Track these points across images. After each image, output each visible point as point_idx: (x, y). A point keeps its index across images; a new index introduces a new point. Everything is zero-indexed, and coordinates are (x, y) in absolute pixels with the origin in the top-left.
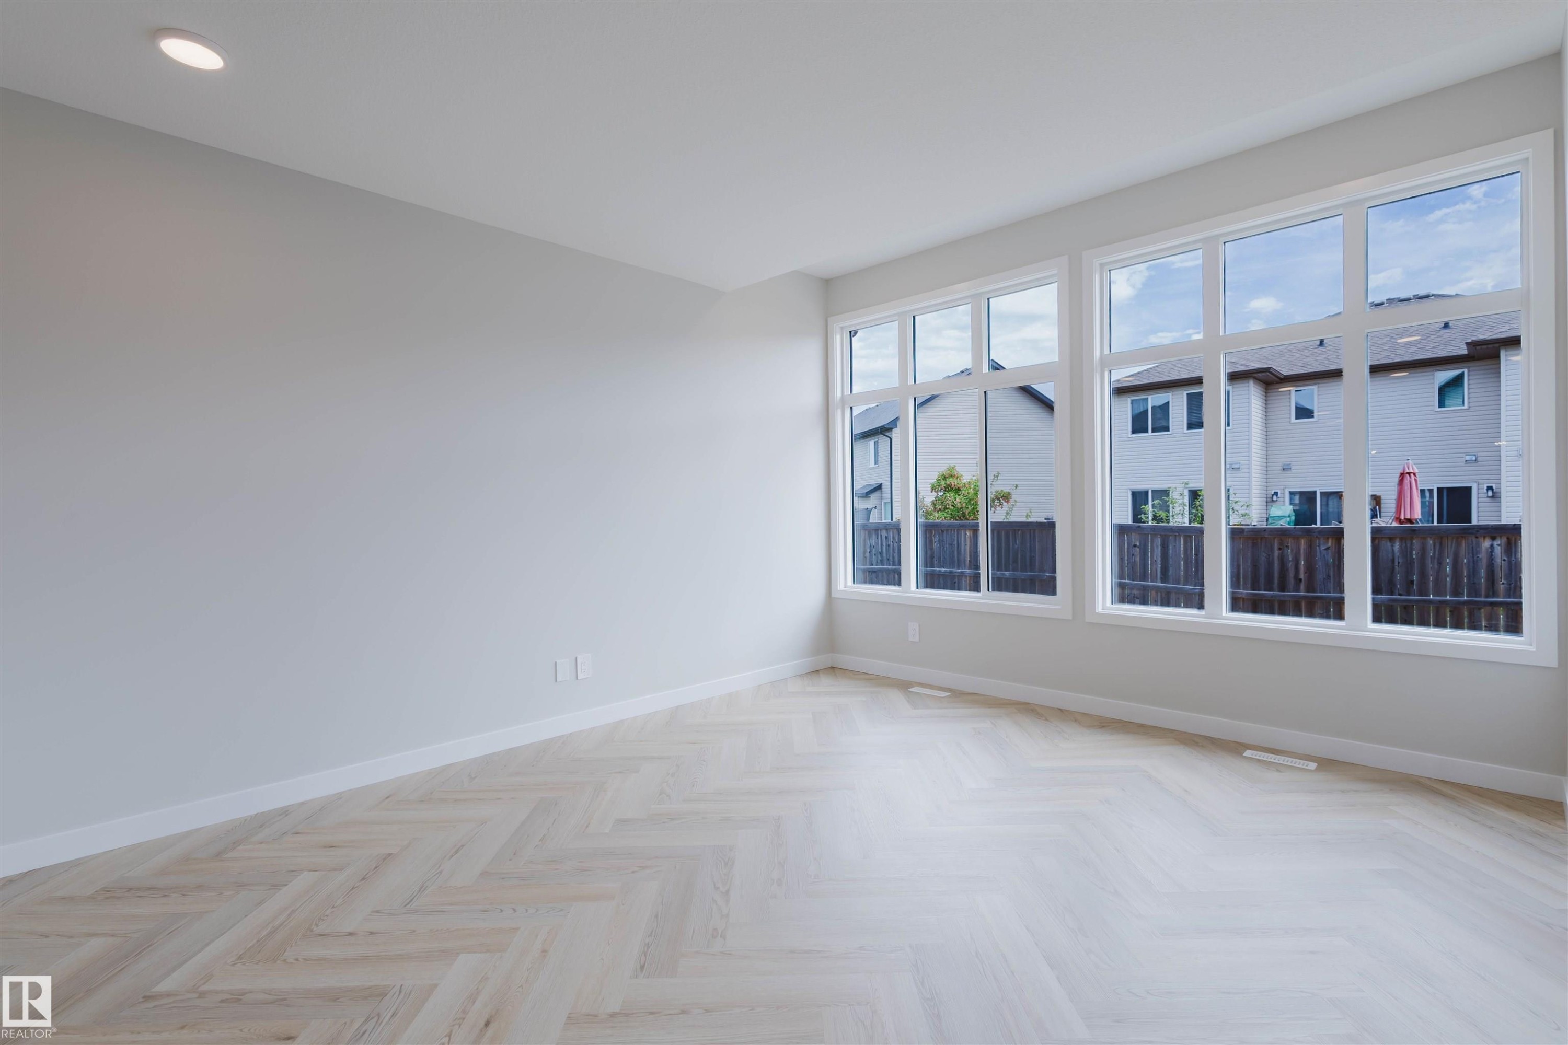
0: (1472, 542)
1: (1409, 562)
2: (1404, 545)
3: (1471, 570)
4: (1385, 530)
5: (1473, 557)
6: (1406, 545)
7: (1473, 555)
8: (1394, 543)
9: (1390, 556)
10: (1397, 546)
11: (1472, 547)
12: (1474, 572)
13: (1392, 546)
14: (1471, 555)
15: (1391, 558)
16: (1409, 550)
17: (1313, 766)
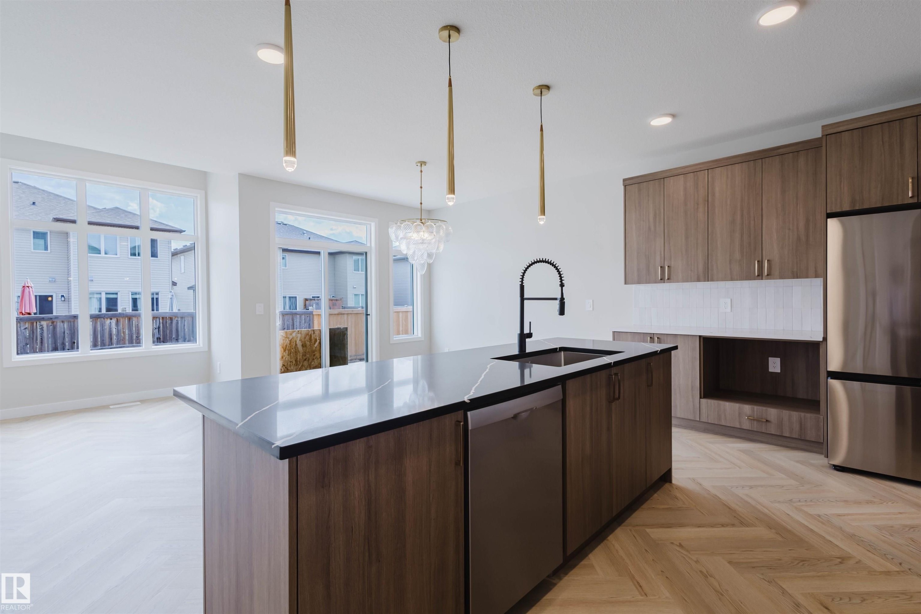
0: (102, 321)
1: (72, 332)
2: (70, 324)
3: (102, 334)
4: (60, 317)
5: (103, 328)
6: (71, 324)
7: (103, 327)
8: (65, 323)
9: (63, 330)
10: (66, 325)
11: (102, 324)
12: (103, 336)
13: (64, 325)
14: (102, 327)
15: (63, 331)
16: (72, 327)
17: (139, 403)
